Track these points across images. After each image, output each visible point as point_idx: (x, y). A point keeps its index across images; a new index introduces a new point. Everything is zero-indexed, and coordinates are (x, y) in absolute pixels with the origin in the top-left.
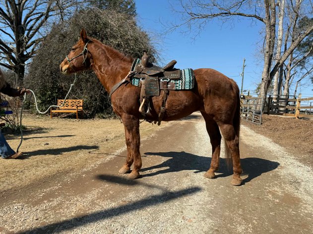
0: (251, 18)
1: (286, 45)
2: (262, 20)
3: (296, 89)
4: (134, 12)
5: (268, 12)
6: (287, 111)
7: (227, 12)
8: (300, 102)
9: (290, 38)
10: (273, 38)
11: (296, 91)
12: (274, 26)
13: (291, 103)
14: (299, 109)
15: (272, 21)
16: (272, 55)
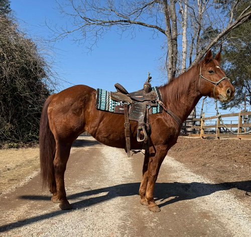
0: (152, 28)
1: (190, 59)
2: (163, 32)
3: (203, 107)
4: (7, 7)
5: (169, 25)
6: (194, 132)
7: (126, 20)
8: (204, 121)
9: (195, 51)
10: (175, 53)
11: (202, 109)
12: (176, 40)
13: (198, 123)
14: (203, 129)
15: (174, 34)
16: (175, 72)
